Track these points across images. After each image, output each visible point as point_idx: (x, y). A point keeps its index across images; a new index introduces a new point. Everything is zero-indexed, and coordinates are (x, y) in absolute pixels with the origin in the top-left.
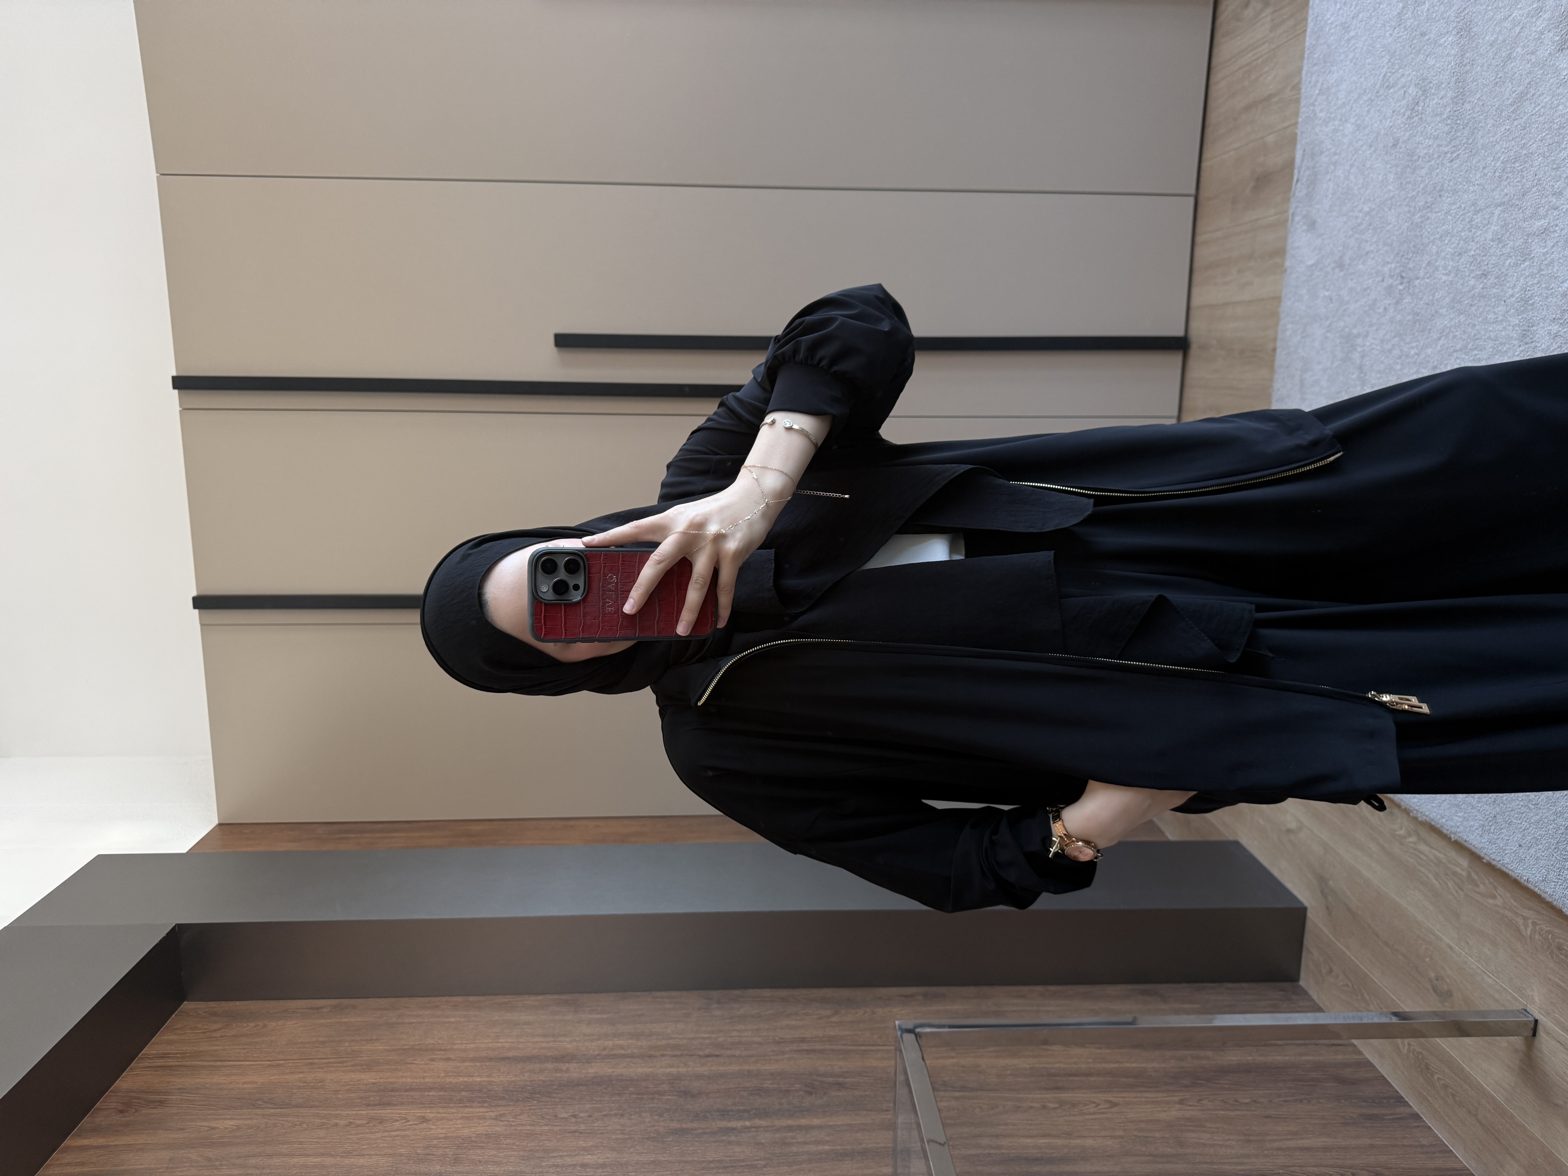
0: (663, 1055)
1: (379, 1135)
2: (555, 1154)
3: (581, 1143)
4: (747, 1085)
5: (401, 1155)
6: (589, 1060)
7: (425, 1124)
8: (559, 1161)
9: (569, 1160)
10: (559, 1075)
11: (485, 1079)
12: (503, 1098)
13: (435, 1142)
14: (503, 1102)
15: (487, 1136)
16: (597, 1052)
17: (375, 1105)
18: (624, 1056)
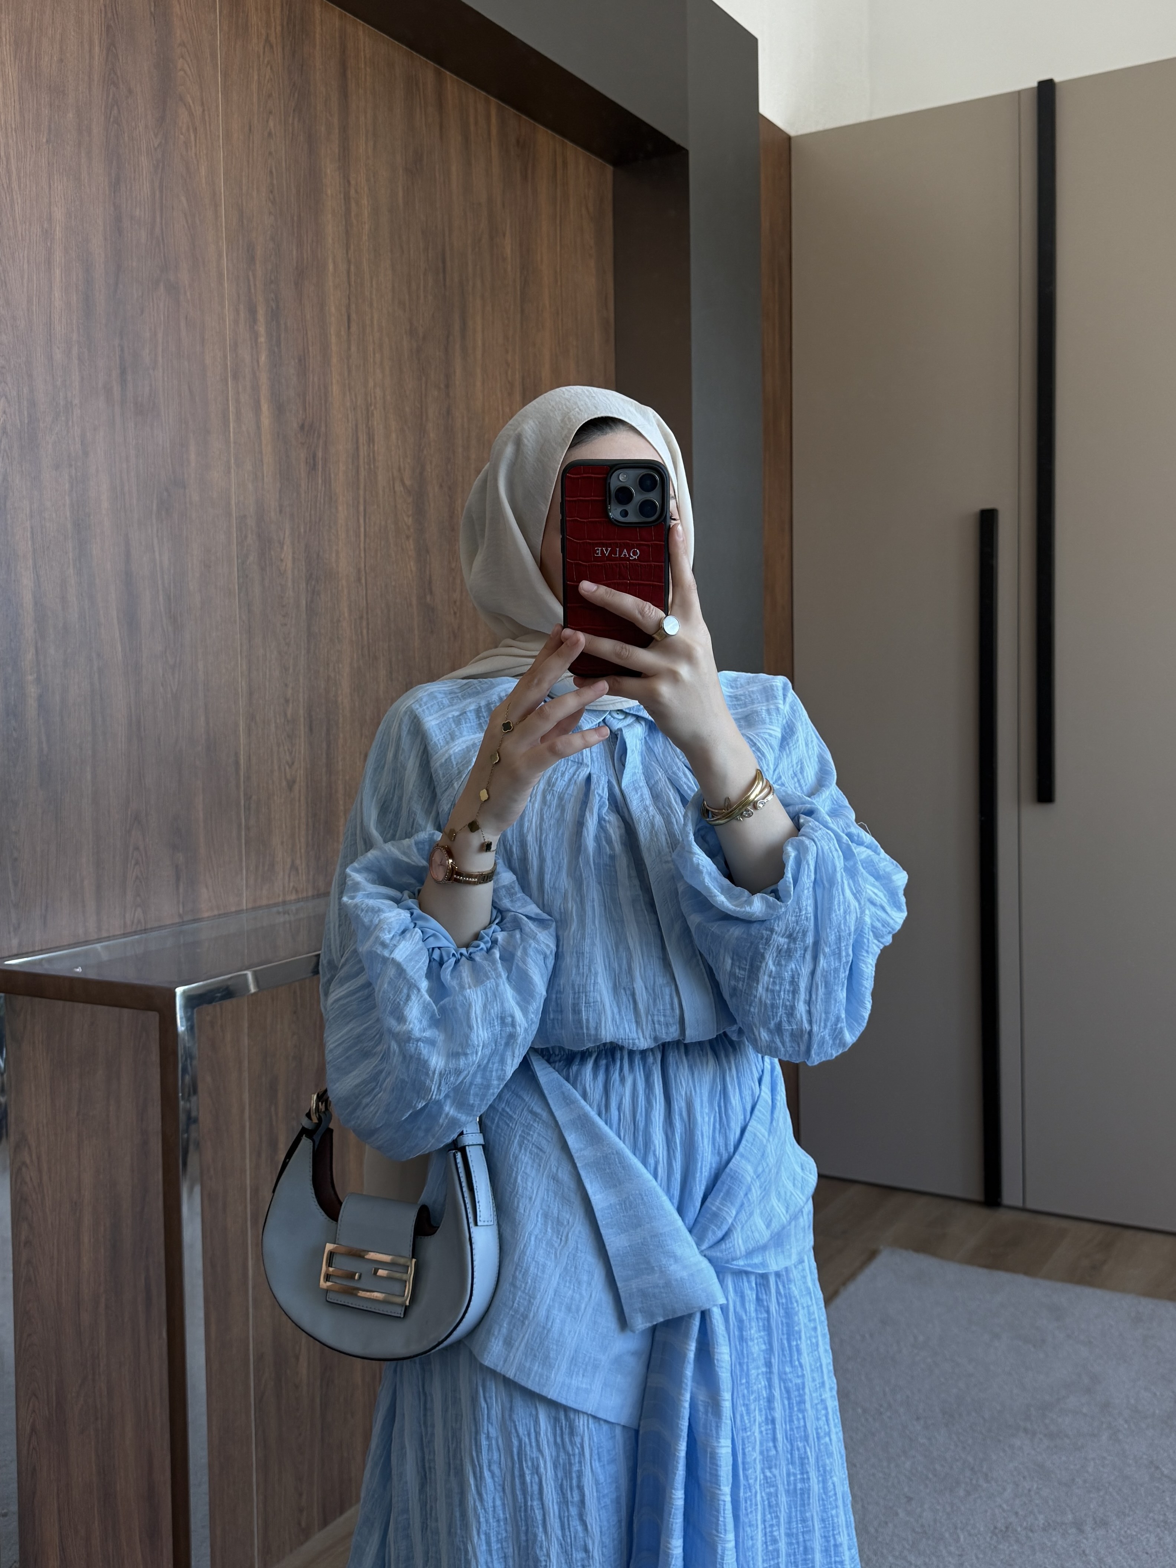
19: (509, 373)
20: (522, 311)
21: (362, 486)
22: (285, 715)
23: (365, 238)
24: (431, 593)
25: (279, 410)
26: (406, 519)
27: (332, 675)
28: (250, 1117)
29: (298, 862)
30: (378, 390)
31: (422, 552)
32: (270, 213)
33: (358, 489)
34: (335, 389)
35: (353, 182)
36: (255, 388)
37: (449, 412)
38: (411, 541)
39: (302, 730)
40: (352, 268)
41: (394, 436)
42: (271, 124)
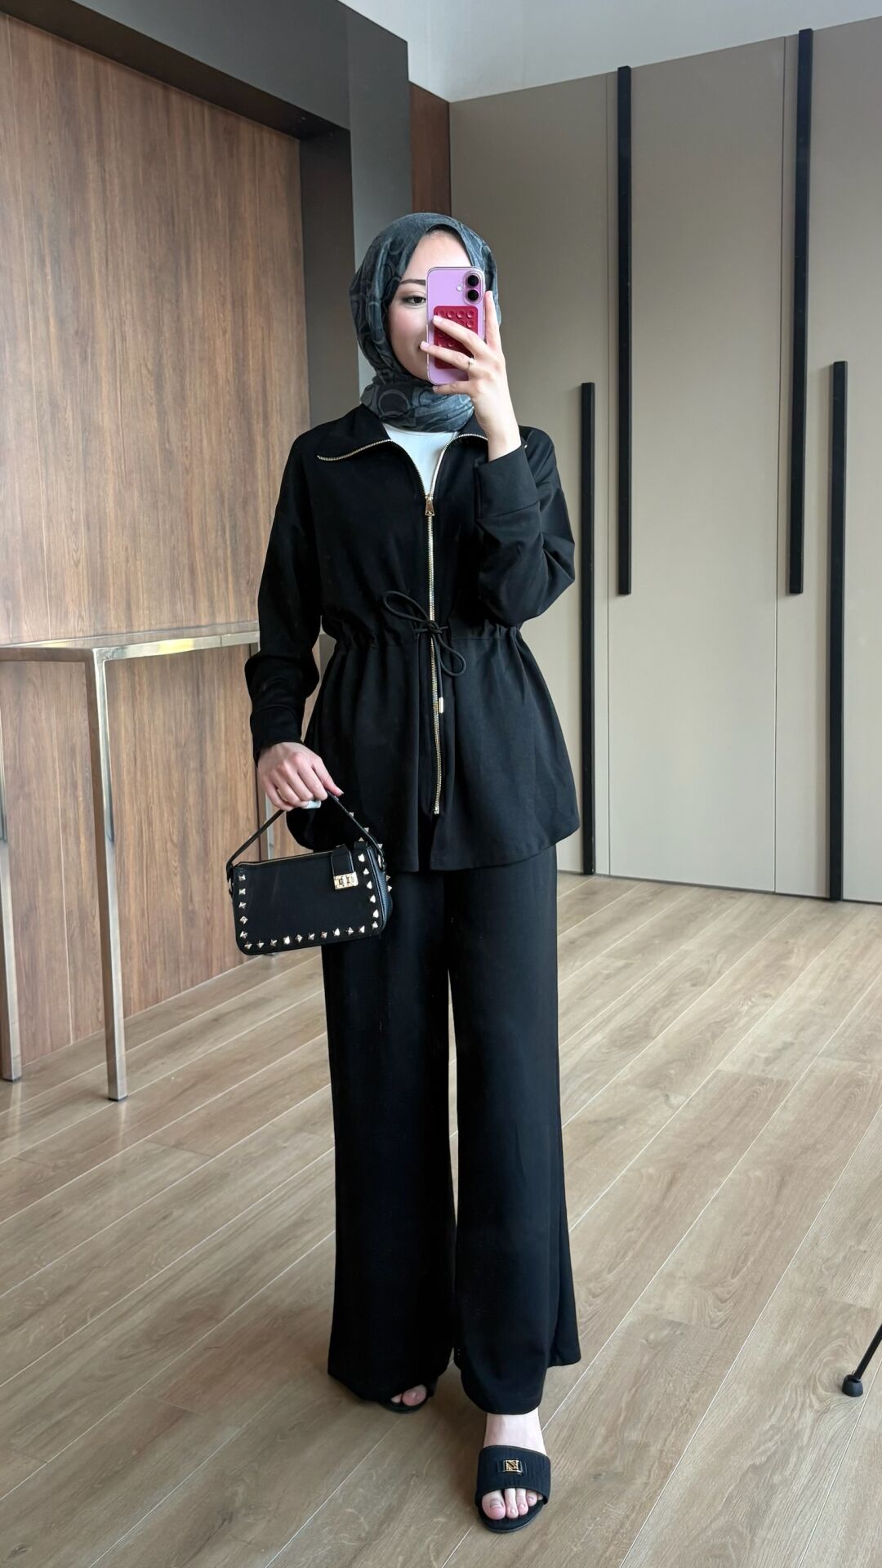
0: (270, 486)
1: (215, 305)
2: (207, 421)
3: (214, 437)
4: (252, 543)
5: (204, 323)
6: (265, 435)
7: (221, 333)
8: (203, 425)
9: (204, 430)
10: (255, 417)
11: (251, 367)
12: (239, 382)
13: (212, 343)
14: (237, 382)
15: (216, 377)
16: (270, 440)
17: (233, 297)
18: (268, 459)
19: (222, 290)
20: (231, 246)
21: (118, 370)
22: (71, 519)
23: (117, 205)
24: (169, 442)
25: (61, 322)
26: (150, 392)
27: (102, 494)
28: (59, 767)
29: (83, 613)
30: (129, 308)
31: (162, 415)
32: (52, 195)
33: (116, 372)
34: (99, 307)
35: (107, 170)
36: (46, 309)
37: (179, 317)
38: (154, 406)
39: (83, 529)
40: (109, 227)
41: (140, 336)
42: (50, 136)
